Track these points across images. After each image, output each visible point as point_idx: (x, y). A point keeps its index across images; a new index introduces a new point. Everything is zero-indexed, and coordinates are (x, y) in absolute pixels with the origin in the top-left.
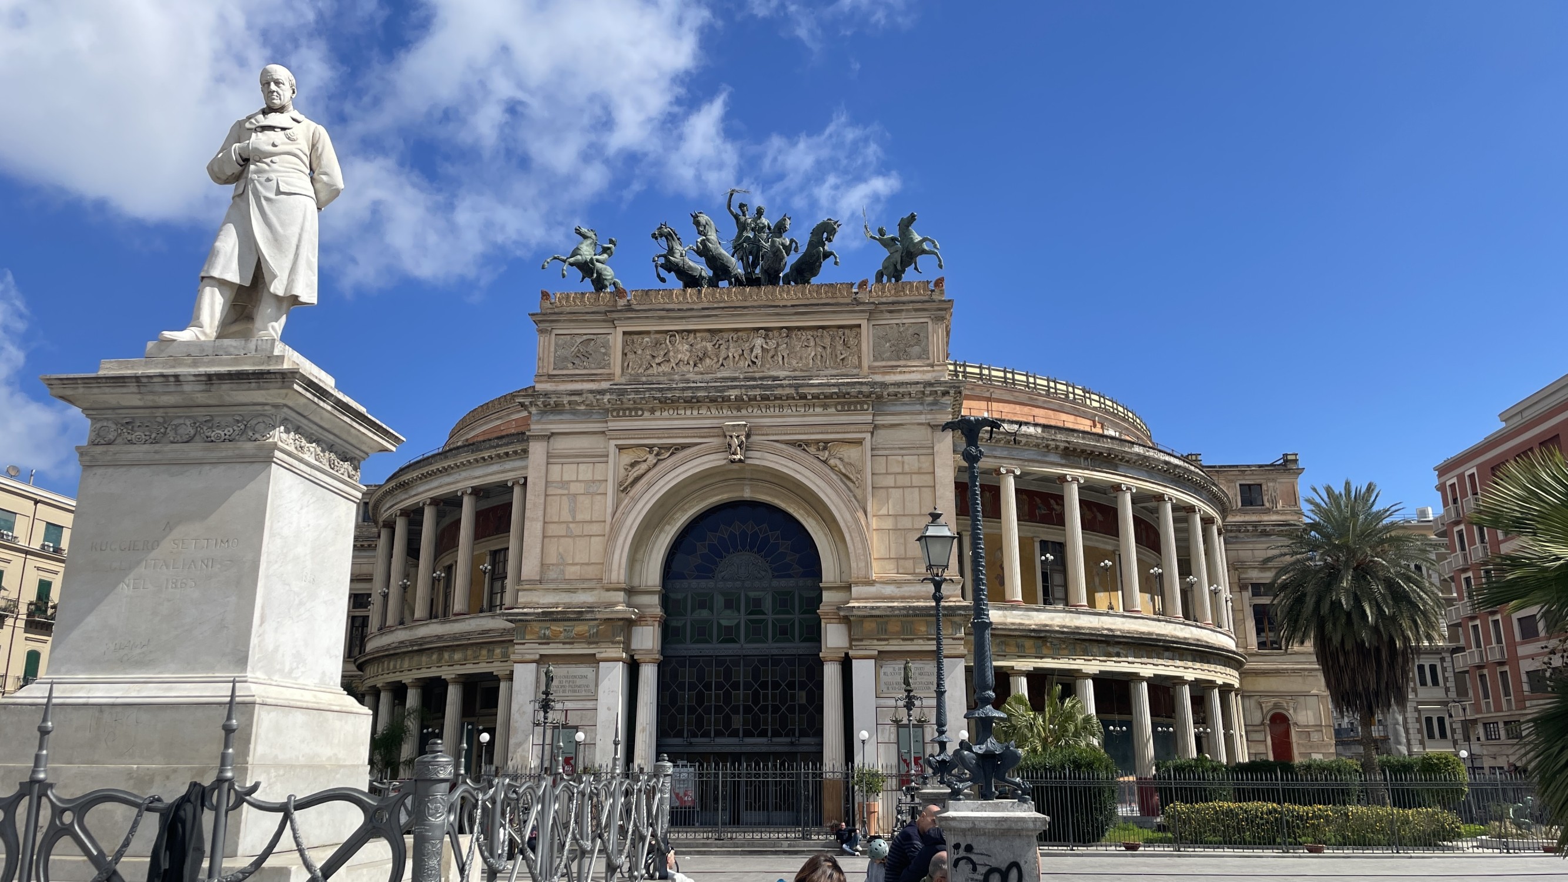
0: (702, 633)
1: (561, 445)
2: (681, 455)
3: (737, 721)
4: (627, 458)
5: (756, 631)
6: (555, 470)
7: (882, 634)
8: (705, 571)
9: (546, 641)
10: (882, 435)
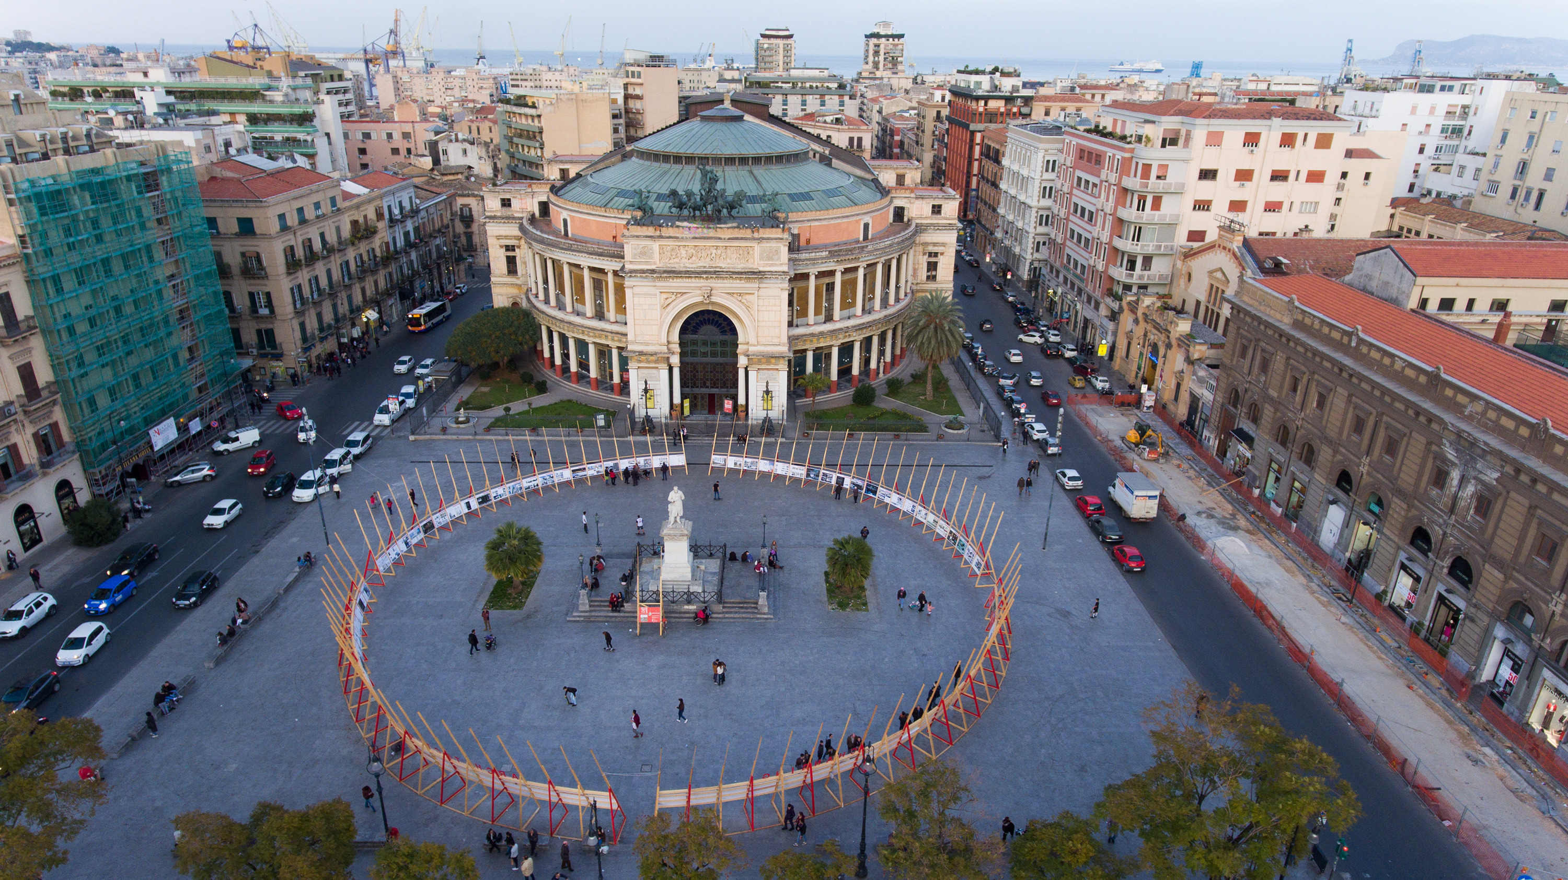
0: (694, 354)
1: (636, 290)
2: (685, 296)
3: (708, 383)
4: (664, 296)
5: (714, 354)
6: (636, 300)
7: (759, 362)
8: (695, 331)
9: (640, 361)
10: (762, 292)
